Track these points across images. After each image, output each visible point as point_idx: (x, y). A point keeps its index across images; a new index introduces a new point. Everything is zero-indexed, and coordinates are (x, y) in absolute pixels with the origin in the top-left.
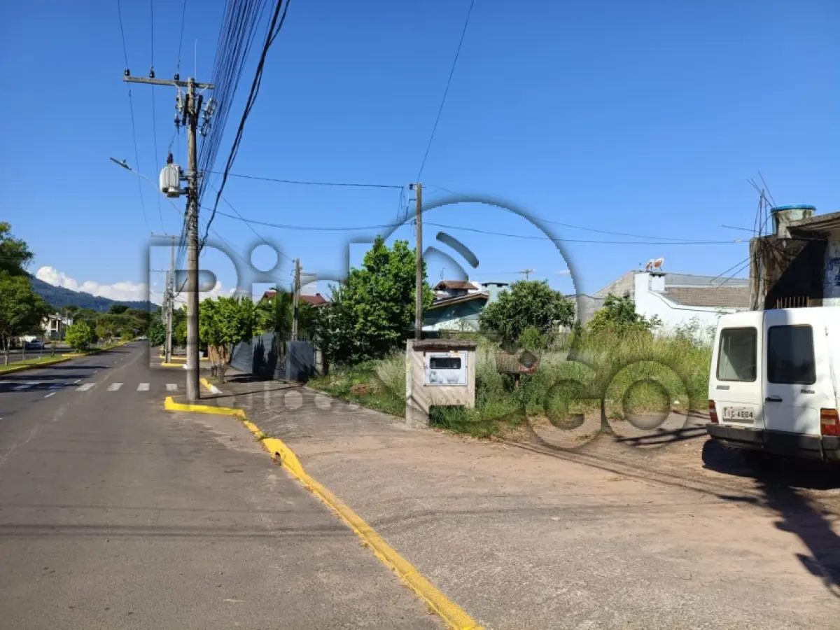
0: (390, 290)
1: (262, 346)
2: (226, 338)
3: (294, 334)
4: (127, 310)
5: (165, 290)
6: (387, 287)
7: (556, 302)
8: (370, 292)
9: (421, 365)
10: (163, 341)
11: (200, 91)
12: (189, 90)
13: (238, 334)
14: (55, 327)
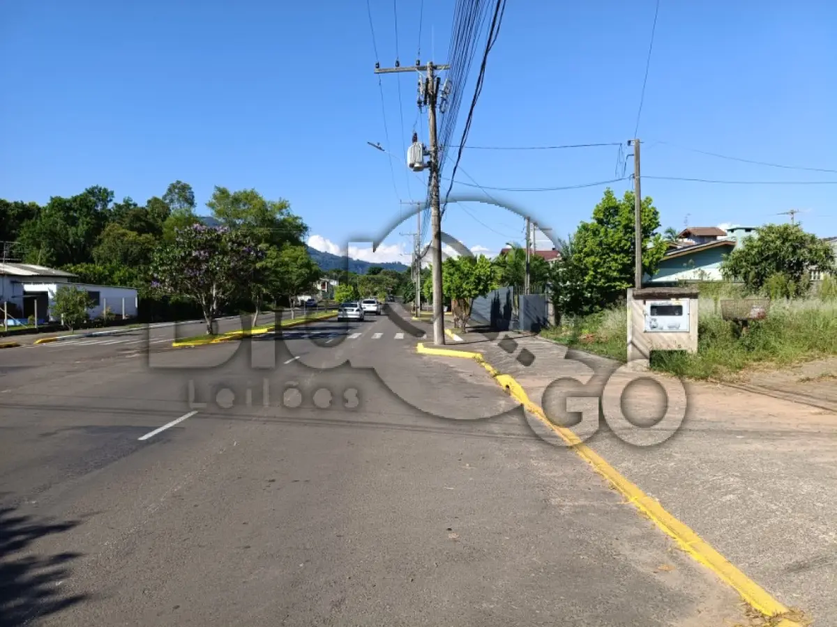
0: (620, 241)
1: (498, 300)
2: (466, 293)
3: (526, 288)
4: (382, 271)
5: (413, 252)
6: (617, 239)
7: (811, 246)
8: (600, 244)
9: (641, 312)
10: (413, 298)
11: (437, 73)
12: (428, 74)
13: (476, 289)
14: (324, 288)
